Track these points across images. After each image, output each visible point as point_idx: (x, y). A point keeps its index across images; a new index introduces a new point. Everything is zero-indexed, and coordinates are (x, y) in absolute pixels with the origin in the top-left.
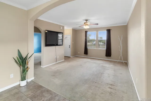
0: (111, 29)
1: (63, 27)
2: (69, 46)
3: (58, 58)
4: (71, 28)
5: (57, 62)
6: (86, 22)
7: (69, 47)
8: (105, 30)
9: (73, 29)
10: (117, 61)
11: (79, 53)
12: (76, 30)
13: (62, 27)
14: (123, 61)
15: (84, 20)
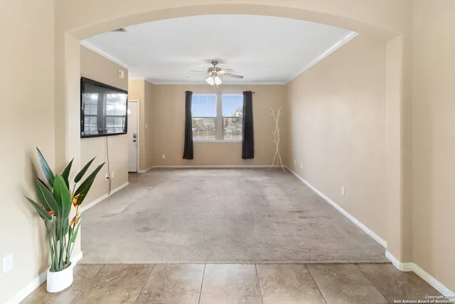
0: (253, 91)
1: (126, 71)
2: (135, 137)
3: (113, 176)
4: (143, 79)
5: (112, 193)
6: (213, 66)
7: (135, 141)
8: (240, 93)
9: (146, 82)
10: (269, 168)
11: (164, 156)
12: (154, 86)
13: (122, 73)
14: (283, 166)
15: (208, 61)
